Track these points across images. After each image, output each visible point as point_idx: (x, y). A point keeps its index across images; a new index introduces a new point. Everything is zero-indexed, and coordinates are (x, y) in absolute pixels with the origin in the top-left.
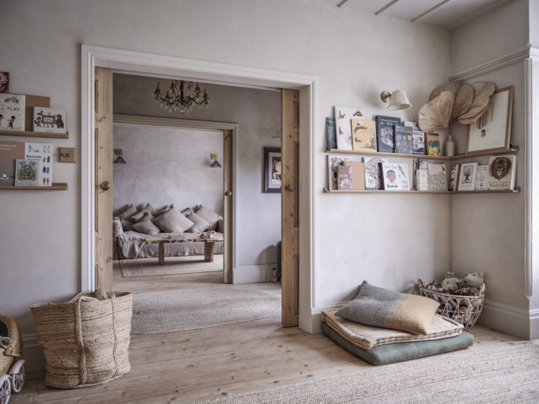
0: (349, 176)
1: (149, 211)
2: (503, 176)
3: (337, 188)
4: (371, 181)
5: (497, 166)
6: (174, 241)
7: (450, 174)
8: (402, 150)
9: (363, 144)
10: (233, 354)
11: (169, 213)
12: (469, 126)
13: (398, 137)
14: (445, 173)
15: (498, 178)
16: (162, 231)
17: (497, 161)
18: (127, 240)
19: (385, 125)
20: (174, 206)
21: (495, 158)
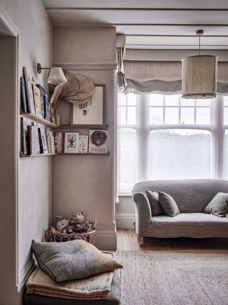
0: (35, 140)
2: (101, 144)
5: (96, 137)
8: (48, 118)
9: (38, 110)
13: (47, 107)
15: (97, 145)
17: (96, 133)
19: (42, 95)
21: (94, 131)
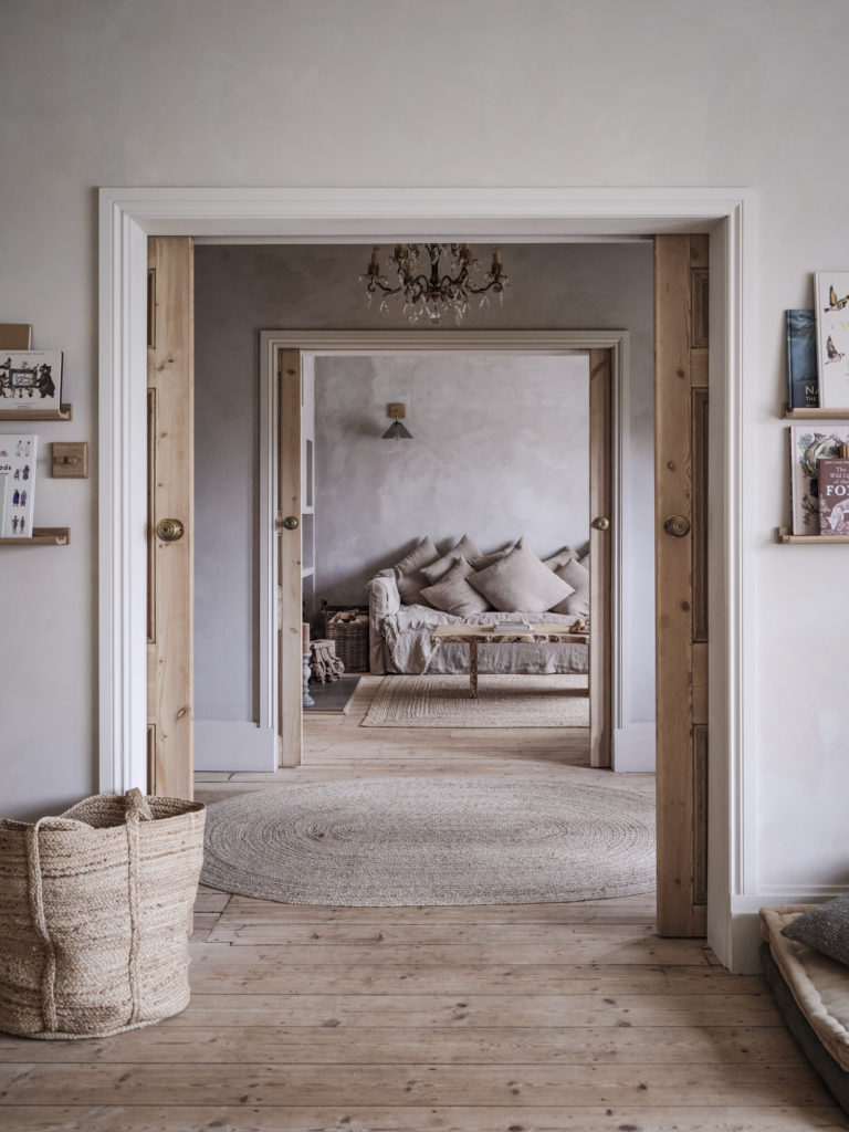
1: (462, 556)
3: (817, 531)
6: (497, 640)
10: (463, 1006)
11: (509, 561)
16: (491, 608)
18: (403, 627)
20: (523, 545)
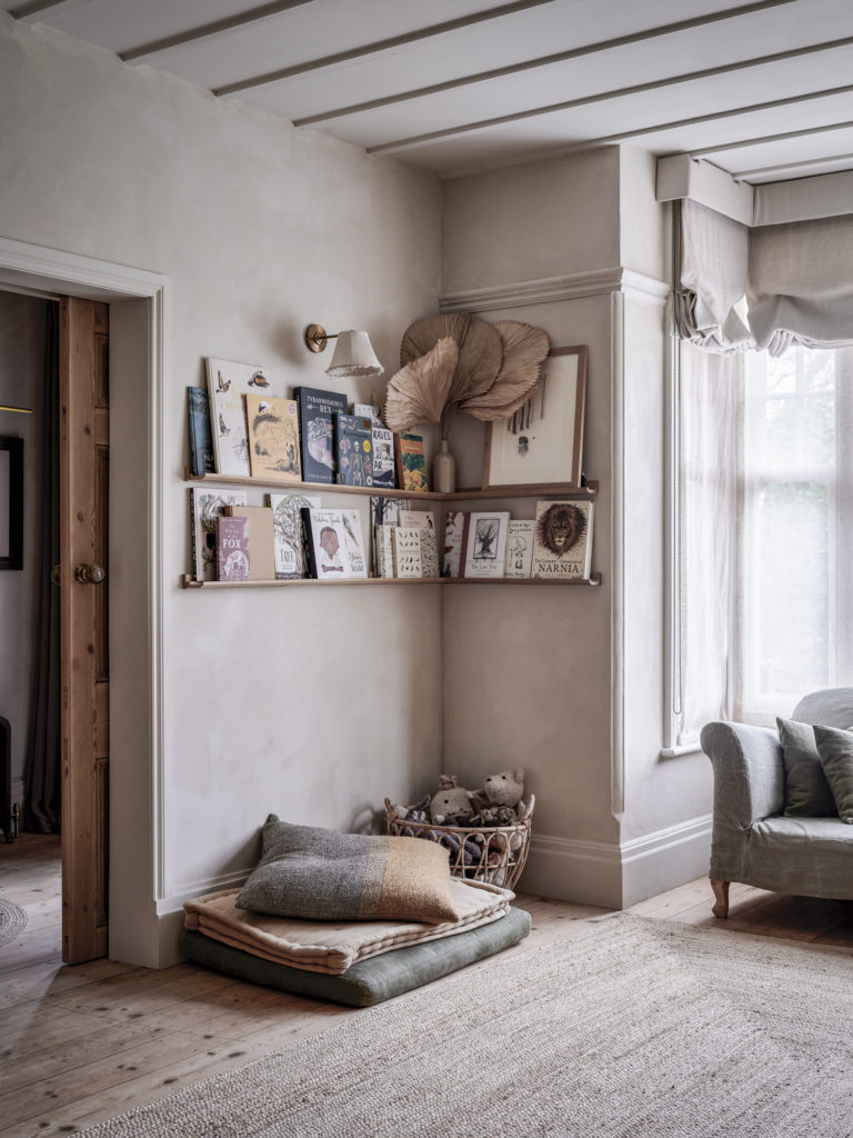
0: (244, 542)
2: (568, 547)
3: (215, 577)
4: (286, 557)
5: (554, 523)
7: (442, 536)
8: (352, 476)
9: (272, 460)
12: (488, 425)
13: (344, 444)
14: (432, 532)
15: (556, 551)
17: (555, 512)
19: (316, 414)
21: (548, 505)
